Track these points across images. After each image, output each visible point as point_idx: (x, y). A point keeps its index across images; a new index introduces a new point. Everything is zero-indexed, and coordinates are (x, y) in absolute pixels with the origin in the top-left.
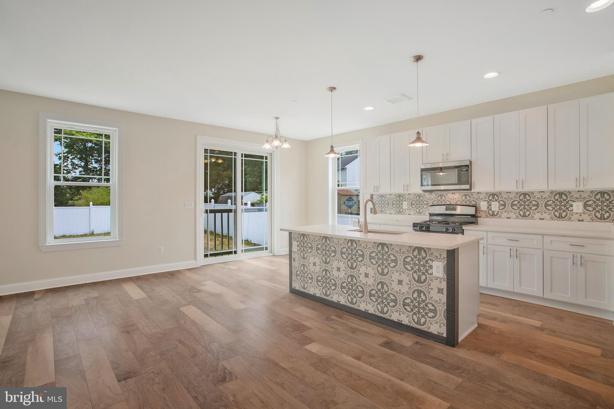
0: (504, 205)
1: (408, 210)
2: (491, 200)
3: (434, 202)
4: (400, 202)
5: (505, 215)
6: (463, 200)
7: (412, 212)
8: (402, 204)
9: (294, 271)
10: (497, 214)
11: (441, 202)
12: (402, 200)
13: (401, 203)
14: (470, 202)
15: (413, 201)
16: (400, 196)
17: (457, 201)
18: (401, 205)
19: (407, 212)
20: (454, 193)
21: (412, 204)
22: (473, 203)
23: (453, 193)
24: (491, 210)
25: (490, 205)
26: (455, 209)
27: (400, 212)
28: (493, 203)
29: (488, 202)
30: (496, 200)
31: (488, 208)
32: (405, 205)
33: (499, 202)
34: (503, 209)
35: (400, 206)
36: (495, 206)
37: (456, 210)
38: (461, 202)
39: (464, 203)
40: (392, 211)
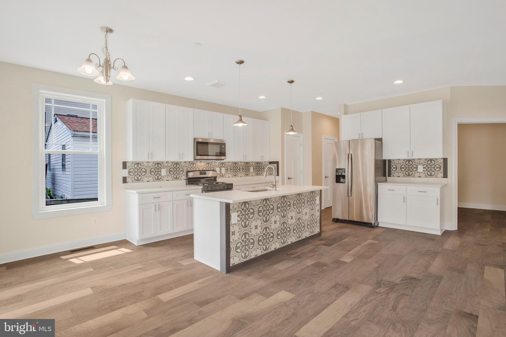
1: (166, 176)
2: (221, 167)
3: (188, 168)
4: (158, 169)
5: (227, 175)
6: (207, 167)
7: (170, 178)
8: (160, 171)
9: (232, 246)
10: (224, 175)
11: (193, 168)
12: (160, 168)
13: (159, 170)
14: (211, 168)
15: (170, 169)
16: (158, 164)
17: (203, 168)
18: (159, 173)
19: (166, 178)
20: (201, 162)
21: (170, 171)
22: (212, 169)
23: (200, 162)
24: (221, 173)
25: (221, 170)
26: (205, 174)
27: (158, 179)
29: (220, 168)
30: (224, 167)
31: (220, 171)
32: (164, 172)
33: (225, 168)
34: (227, 172)
35: (158, 174)
36: (223, 170)
37: (206, 174)
38: (206, 169)
39: (208, 169)
40: (150, 179)
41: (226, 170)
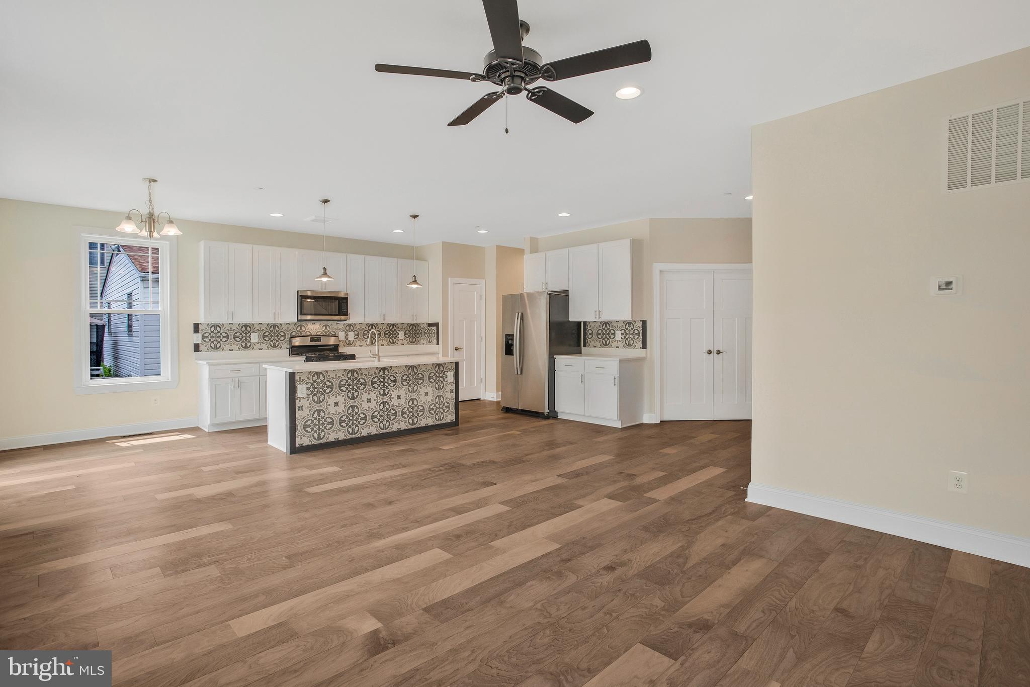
0: (358, 335)
1: (258, 343)
2: (347, 331)
3: (292, 332)
4: (246, 334)
5: (358, 343)
6: (324, 331)
7: (264, 346)
8: (250, 337)
9: (299, 423)
10: (353, 343)
11: (301, 333)
12: (249, 332)
13: (248, 335)
14: (330, 333)
15: (265, 333)
16: (246, 326)
17: (318, 332)
18: (248, 338)
19: (258, 346)
20: (315, 323)
21: (264, 336)
22: (333, 333)
23: (313, 323)
24: (347, 339)
25: (347, 335)
26: (319, 340)
27: (246, 347)
28: (349, 333)
29: (346, 333)
30: (352, 331)
31: (345, 337)
32: (254, 338)
33: (354, 332)
34: (357, 338)
35: (246, 340)
36: (351, 336)
37: (321, 341)
38: (322, 333)
39: (325, 334)
40: (234, 347)
41: (356, 335)
